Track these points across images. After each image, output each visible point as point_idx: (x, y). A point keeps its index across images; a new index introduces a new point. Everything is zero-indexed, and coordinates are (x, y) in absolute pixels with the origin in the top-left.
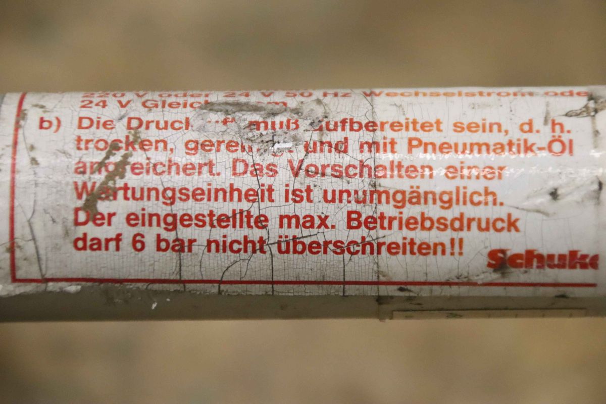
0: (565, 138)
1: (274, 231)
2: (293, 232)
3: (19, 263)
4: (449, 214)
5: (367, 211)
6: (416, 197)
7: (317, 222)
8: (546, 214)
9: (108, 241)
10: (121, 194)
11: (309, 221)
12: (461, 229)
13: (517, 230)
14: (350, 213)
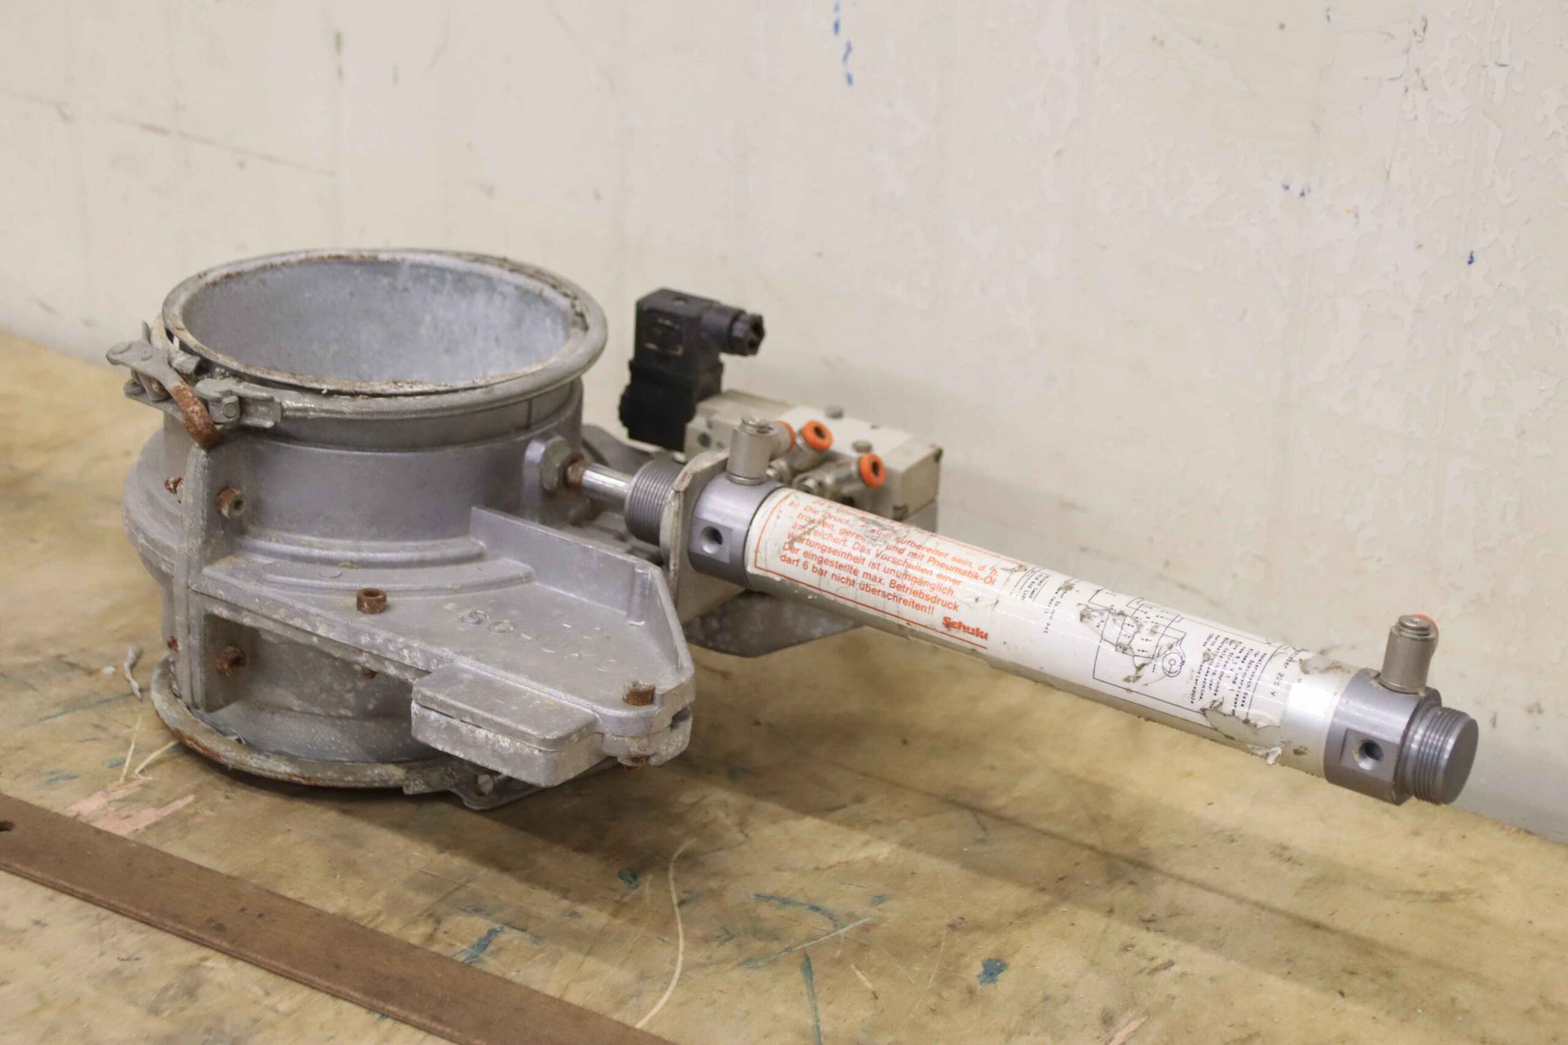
0: (994, 577)
1: (859, 579)
2: (867, 581)
3: (758, 559)
4: (932, 594)
5: (899, 582)
6: (921, 582)
7: (878, 580)
8: (971, 607)
9: (794, 561)
10: (805, 542)
11: (874, 579)
12: (934, 602)
13: (957, 610)
14: (892, 580)
